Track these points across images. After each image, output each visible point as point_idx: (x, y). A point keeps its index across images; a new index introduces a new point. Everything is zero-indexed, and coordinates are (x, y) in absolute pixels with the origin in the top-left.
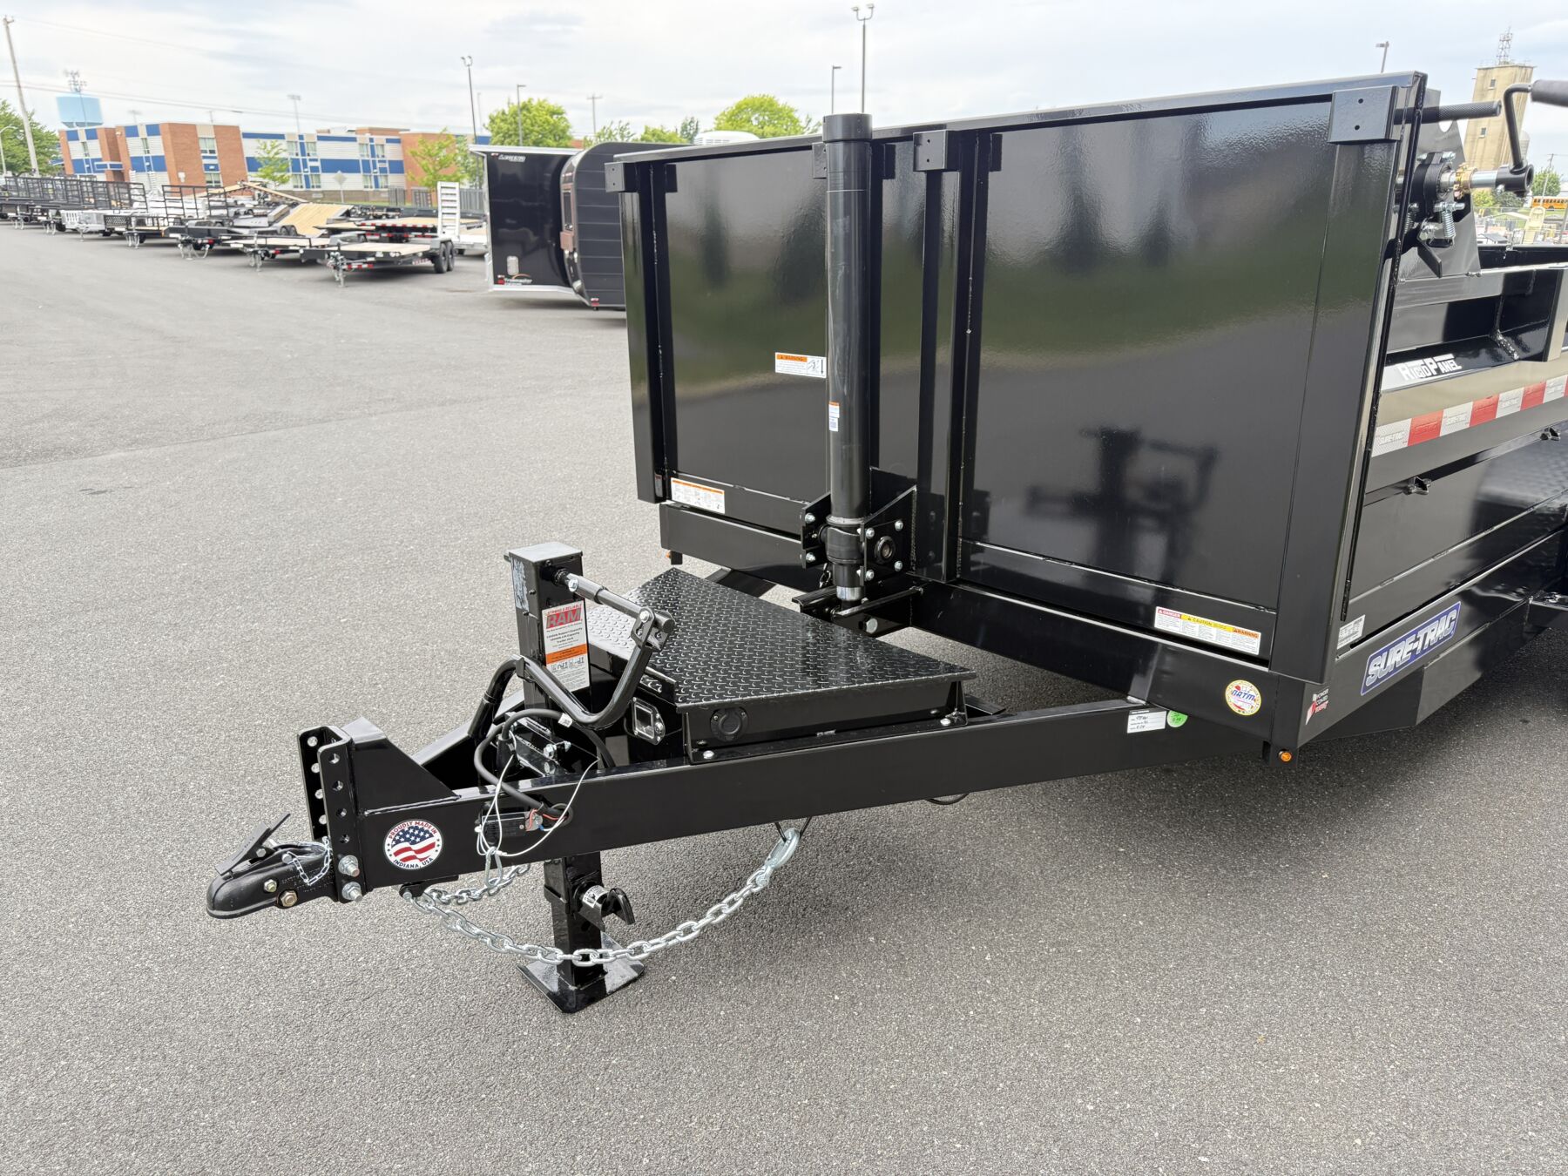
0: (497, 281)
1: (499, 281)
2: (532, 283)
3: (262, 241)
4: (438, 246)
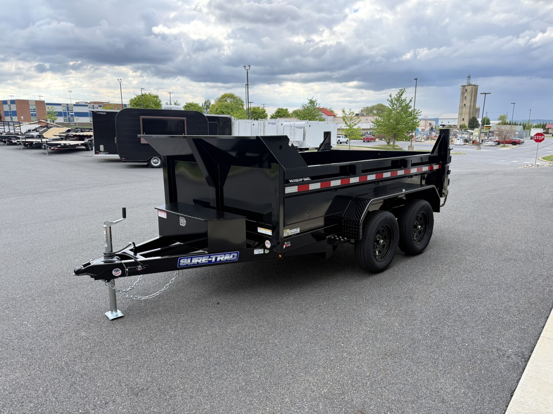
0: (96, 153)
1: (97, 153)
2: (109, 154)
3: (24, 140)
4: (87, 142)
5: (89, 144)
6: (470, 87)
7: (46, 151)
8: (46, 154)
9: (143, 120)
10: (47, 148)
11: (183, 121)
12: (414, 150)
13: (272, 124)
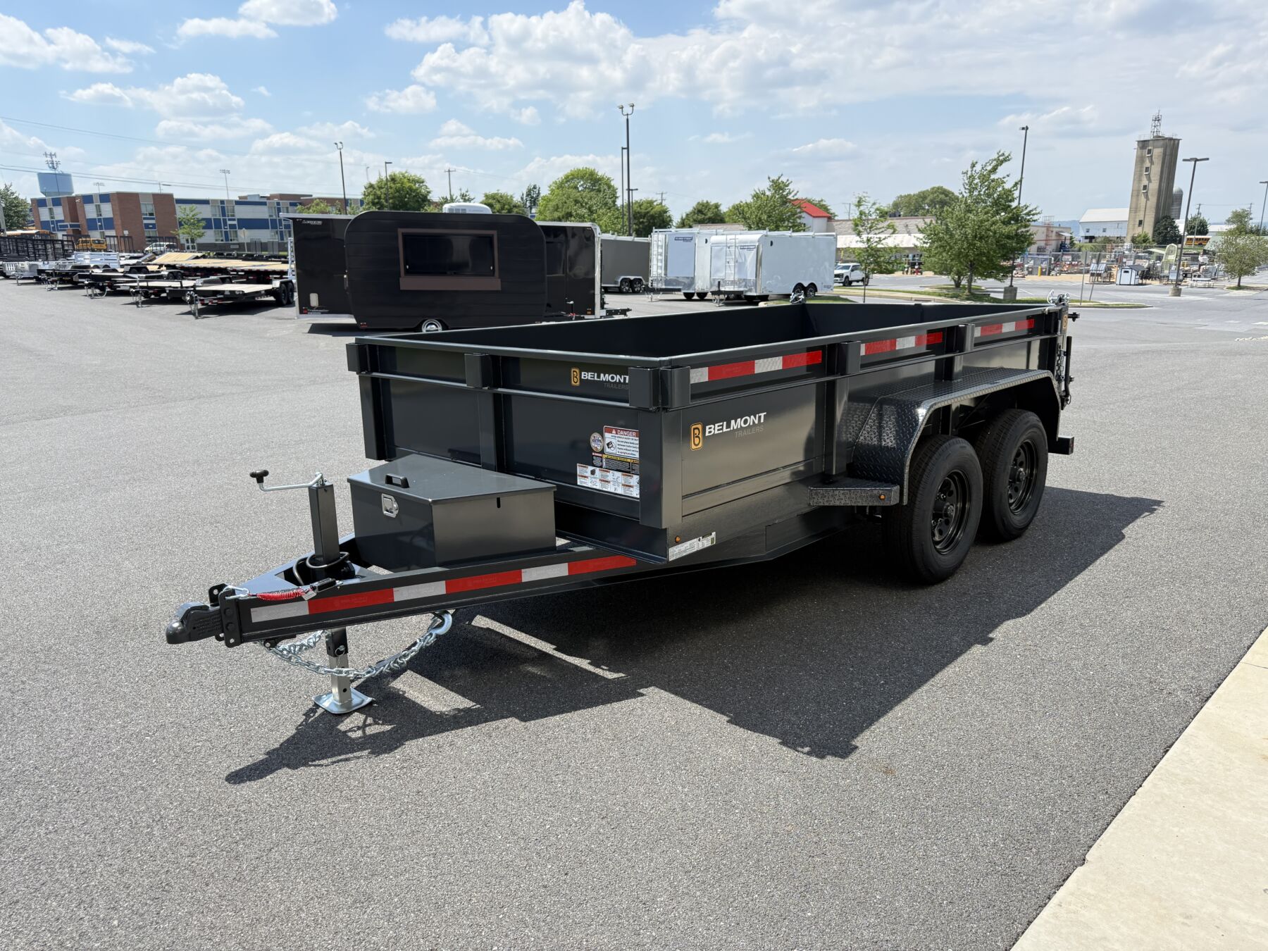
0: (301, 312)
1: (304, 312)
2: (329, 313)
3: (144, 284)
4: (278, 286)
5: (283, 291)
6: (1161, 143)
7: (193, 308)
8: (194, 314)
9: (405, 237)
10: (196, 300)
11: (490, 238)
12: (1018, 298)
13: (685, 239)
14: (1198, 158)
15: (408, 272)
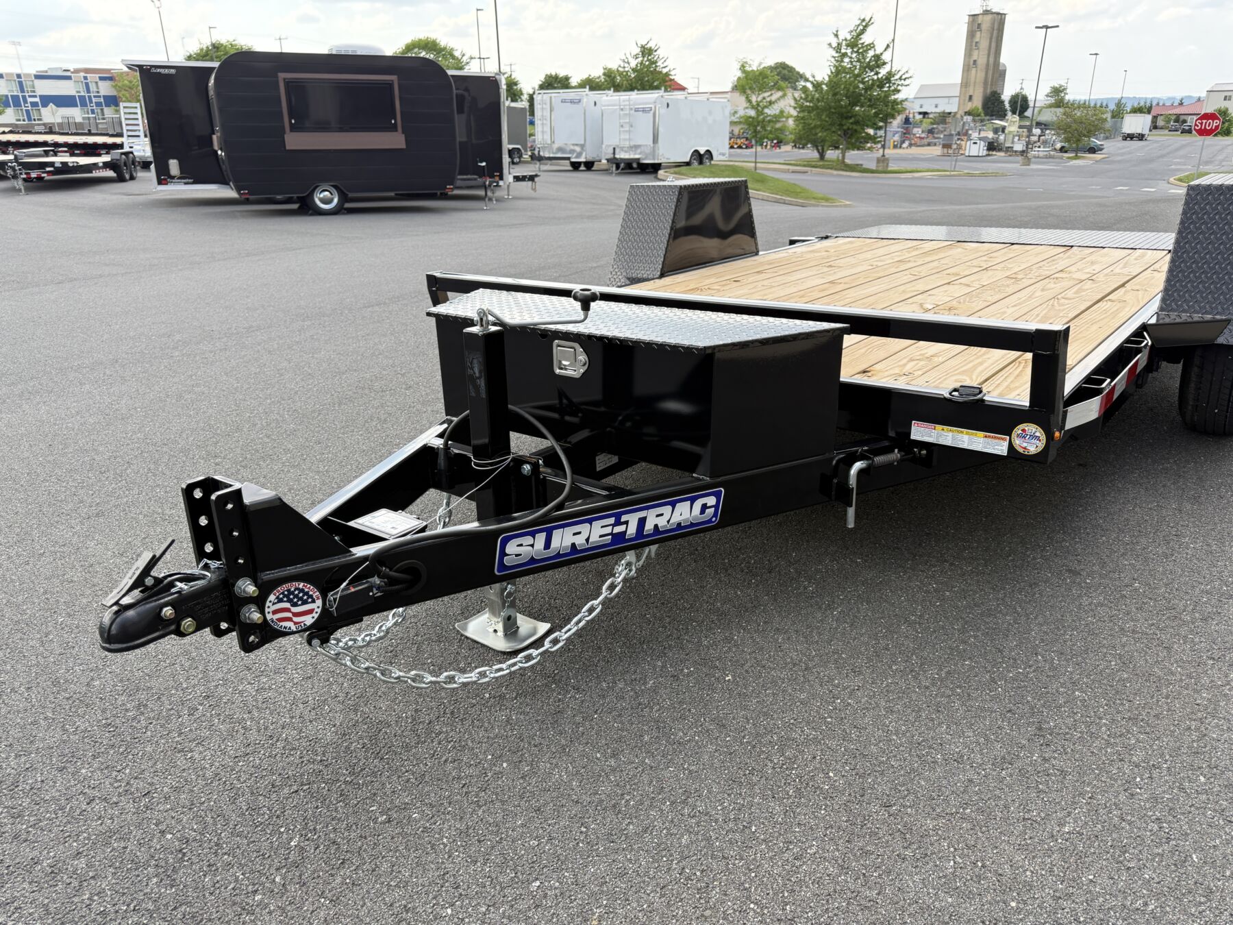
0: (160, 182)
1: (163, 182)
2: (194, 183)
4: (118, 158)
5: (123, 164)
6: (989, 17)
7: (19, 184)
8: (20, 190)
9: (288, 83)
10: (21, 174)
11: (390, 85)
12: (889, 169)
13: (572, 102)
14: (1050, 25)
15: (294, 128)
